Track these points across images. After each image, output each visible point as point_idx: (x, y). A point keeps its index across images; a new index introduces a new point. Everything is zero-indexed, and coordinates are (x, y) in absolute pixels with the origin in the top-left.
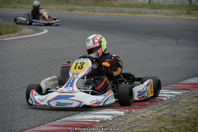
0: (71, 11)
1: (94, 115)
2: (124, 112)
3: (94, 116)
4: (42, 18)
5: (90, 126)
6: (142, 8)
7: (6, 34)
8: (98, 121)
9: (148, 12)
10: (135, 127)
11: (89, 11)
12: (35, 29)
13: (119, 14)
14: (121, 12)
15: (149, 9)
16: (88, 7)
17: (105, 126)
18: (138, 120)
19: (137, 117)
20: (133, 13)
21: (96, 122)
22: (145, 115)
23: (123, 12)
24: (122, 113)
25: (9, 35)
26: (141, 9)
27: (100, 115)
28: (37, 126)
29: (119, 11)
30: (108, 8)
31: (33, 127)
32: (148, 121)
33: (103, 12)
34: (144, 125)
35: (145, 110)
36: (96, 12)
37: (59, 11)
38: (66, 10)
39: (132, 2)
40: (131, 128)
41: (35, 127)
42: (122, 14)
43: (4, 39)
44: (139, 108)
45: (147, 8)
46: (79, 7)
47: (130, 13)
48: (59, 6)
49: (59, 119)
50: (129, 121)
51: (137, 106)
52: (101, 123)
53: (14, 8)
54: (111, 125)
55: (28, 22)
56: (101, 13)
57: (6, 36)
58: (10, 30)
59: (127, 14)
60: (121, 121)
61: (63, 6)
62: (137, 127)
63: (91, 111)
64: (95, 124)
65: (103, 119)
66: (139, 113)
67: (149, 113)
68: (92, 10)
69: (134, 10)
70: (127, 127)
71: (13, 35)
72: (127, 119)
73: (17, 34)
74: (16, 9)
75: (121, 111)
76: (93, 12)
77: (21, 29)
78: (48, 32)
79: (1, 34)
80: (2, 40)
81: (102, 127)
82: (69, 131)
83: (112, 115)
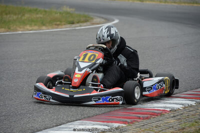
0: (143, 1)
1: (165, 103)
2: (195, 102)
3: (165, 105)
5: (161, 114)
7: (78, 23)
8: (168, 110)
11: (160, 2)
12: (106, 19)
13: (192, 5)
14: (194, 3)
17: (175, 115)
23: (196, 3)
24: (193, 103)
25: (81, 24)
27: (170, 103)
29: (192, 2)
33: (175, 2)
36: (168, 2)
37: (131, 1)
42: (195, 5)
43: (76, 28)
49: (129, 106)
52: (172, 112)
54: (182, 114)
56: (173, 4)
57: (78, 25)
60: (192, 111)
64: (166, 113)
65: (174, 108)
70: (198, 116)
71: (85, 24)
72: (198, 109)
73: (88, 23)
75: (192, 101)
76: (165, 2)
77: (92, 19)
78: (119, 22)
79: (73, 23)
80: (74, 28)
81: (172, 115)
82: (139, 118)
83: (183, 104)
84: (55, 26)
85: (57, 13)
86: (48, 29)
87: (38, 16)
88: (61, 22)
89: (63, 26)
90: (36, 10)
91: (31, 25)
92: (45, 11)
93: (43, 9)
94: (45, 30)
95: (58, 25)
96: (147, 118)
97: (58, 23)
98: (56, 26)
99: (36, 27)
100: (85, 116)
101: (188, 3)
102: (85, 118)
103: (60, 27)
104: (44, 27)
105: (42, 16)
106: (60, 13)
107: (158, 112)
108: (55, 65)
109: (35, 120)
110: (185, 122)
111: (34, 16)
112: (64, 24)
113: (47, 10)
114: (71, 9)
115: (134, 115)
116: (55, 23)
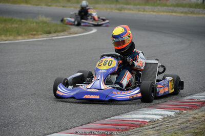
0: (121, 10)
1: (144, 114)
2: (174, 113)
3: (144, 116)
4: (91, 19)
5: (140, 125)
6: (195, 8)
7: (55, 32)
8: (147, 121)
9: (201, 12)
10: (186, 128)
11: (139, 11)
12: (84, 29)
13: (170, 14)
14: (172, 12)
15: (202, 9)
16: (138, 7)
17: (155, 126)
18: (189, 121)
19: (188, 118)
20: (186, 13)
21: (146, 122)
22: (196, 116)
23: (175, 12)
24: (172, 114)
25: (58, 34)
26: (193, 9)
27: (149, 114)
28: (86, 124)
29: (170, 11)
30: (159, 7)
31: (82, 125)
32: (199, 123)
33: (153, 11)
34: (195, 126)
35: (197, 111)
36: (147, 11)
37: (109, 10)
38: (115, 9)
39: (184, 2)
40: (182, 129)
41: (84, 124)
42: (174, 14)
43: (54, 38)
44: (190, 109)
45: (200, 8)
46: (129, 7)
47: (182, 13)
48: (108, 6)
49: (108, 118)
50: (180, 122)
51: (188, 107)
52: (151, 123)
53: (63, 7)
54: (161, 125)
55: (76, 23)
56: (152, 13)
57: (55, 35)
58: (59, 29)
59: (179, 15)
60: (171, 122)
61: (113, 6)
62: (188, 128)
63: (140, 111)
64: (145, 124)
65: (153, 119)
66: (191, 115)
67: (200, 114)
68: (142, 10)
69: (186, 10)
70: (177, 127)
71: (62, 34)
72: (177, 120)
73: (66, 33)
74: (65, 8)
75: (171, 111)
76: (144, 11)
77: (70, 28)
78: (97, 32)
79: (50, 33)
80: (51, 38)
81: (151, 126)
82: (118, 130)
83: (162, 115)
84: (30, 36)
85: (33, 23)
86: (24, 39)
87: (13, 26)
88: (37, 31)
89: (40, 36)
90: (11, 20)
91: (6, 35)
92: (21, 21)
93: (18, 19)
94: (20, 40)
95: (34, 35)
96: (126, 130)
97: (34, 33)
98: (32, 36)
99: (11, 38)
100: (63, 128)
101: (167, 12)
102: (62, 130)
103: (36, 36)
104: (20, 38)
105: (17, 26)
106: (36, 23)
107: (138, 123)
108: (31, 76)
109: (10, 133)
110: (164, 133)
111: (9, 26)
112: (41, 34)
113: (23, 19)
114: (48, 19)
115: (113, 126)
116: (31, 33)
